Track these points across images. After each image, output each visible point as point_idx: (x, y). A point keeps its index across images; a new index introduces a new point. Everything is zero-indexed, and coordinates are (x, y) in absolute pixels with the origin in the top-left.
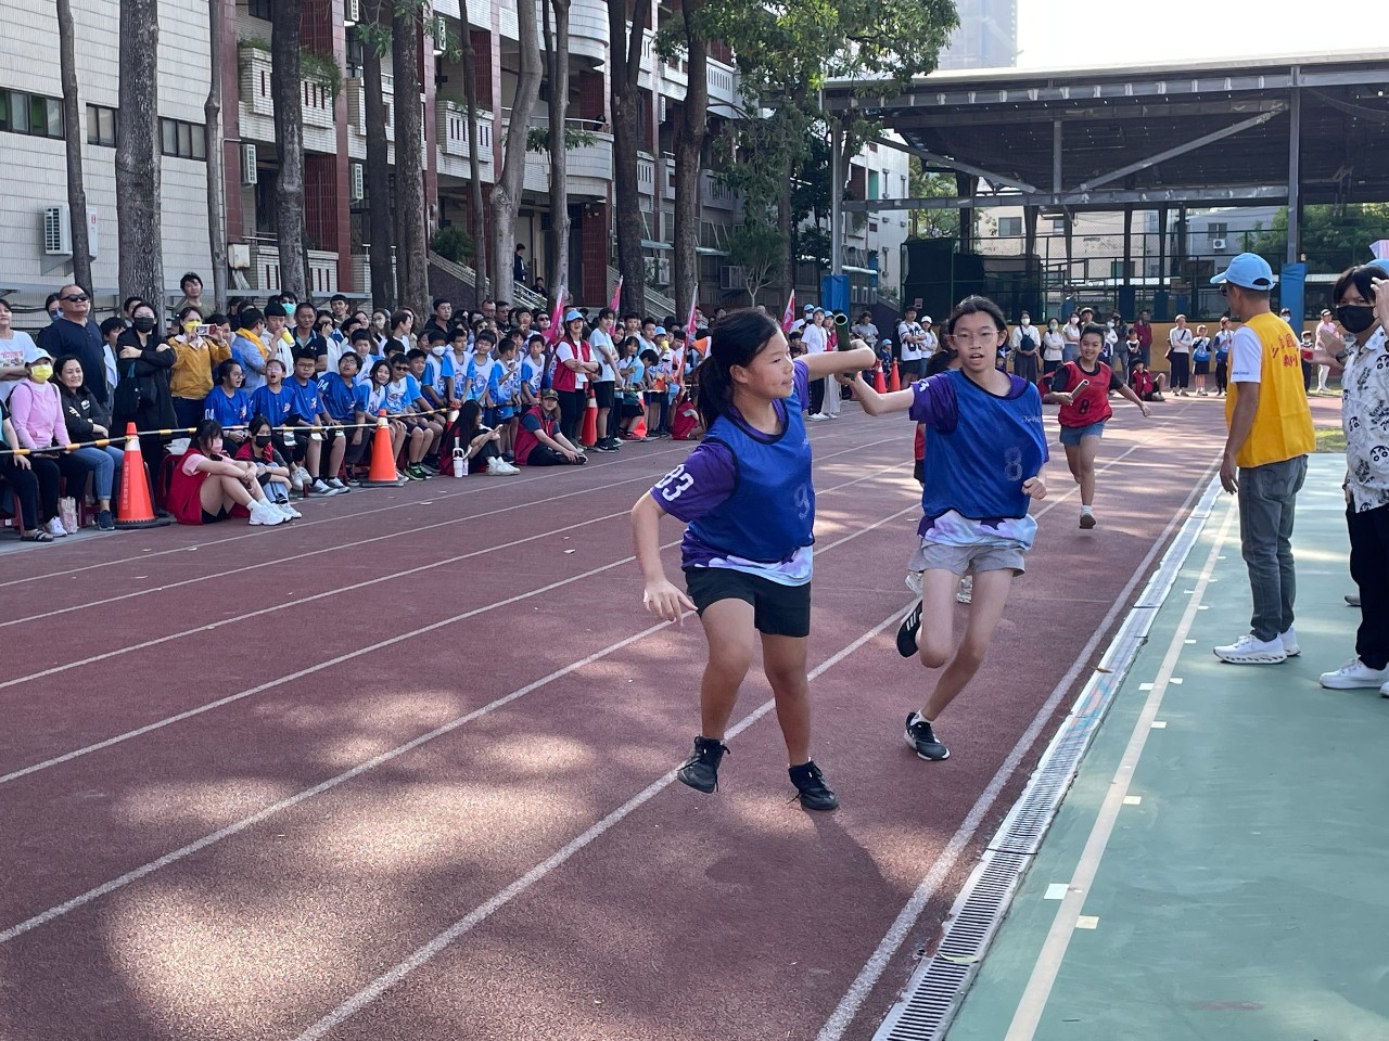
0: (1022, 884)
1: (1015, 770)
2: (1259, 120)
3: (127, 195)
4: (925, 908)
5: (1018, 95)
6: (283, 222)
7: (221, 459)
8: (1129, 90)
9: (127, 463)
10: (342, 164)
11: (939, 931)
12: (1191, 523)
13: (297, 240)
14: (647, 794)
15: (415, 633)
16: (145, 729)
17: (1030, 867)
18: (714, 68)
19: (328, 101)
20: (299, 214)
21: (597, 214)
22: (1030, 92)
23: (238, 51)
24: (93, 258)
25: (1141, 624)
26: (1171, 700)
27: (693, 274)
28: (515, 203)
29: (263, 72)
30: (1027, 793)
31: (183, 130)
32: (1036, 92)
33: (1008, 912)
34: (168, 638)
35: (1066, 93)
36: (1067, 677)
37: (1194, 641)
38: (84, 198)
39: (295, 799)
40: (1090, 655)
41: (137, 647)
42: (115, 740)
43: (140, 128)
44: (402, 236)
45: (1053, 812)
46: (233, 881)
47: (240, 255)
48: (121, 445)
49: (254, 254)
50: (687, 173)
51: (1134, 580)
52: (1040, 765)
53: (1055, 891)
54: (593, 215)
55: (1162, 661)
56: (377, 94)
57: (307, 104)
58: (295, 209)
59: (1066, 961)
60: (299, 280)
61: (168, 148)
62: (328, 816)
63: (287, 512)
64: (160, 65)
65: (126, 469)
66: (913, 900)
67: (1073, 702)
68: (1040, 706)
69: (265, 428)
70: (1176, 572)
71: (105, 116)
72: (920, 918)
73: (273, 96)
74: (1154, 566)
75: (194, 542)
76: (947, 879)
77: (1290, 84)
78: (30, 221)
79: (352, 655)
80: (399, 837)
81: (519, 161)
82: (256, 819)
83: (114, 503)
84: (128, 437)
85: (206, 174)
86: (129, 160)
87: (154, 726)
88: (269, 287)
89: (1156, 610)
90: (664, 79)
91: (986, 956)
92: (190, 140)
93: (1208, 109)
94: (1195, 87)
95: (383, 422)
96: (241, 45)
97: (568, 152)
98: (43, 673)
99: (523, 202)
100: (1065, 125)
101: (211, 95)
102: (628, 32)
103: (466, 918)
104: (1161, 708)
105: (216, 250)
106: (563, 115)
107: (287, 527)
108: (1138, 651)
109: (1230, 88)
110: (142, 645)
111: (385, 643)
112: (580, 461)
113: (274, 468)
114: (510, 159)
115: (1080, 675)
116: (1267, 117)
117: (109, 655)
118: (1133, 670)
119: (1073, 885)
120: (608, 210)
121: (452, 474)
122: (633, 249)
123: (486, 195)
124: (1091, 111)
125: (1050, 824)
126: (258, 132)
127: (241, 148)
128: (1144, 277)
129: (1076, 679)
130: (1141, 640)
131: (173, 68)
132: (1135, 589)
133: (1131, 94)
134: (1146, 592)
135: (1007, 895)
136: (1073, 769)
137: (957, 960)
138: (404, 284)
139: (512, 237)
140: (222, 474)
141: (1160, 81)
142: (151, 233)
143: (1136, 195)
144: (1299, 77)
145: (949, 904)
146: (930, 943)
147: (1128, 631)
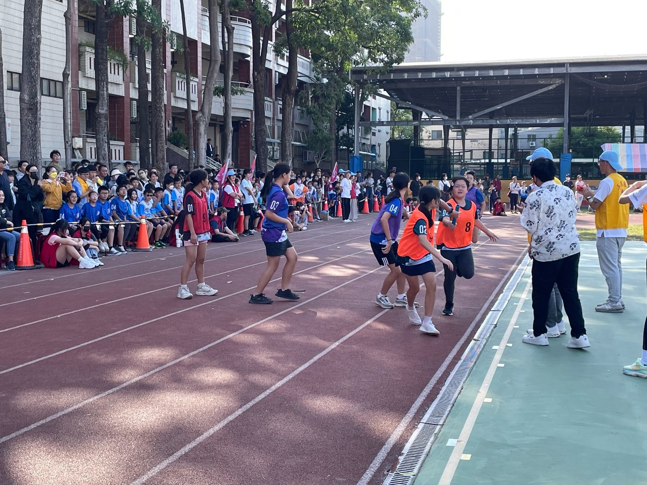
0: (436, 439)
1: (434, 386)
2: (551, 88)
3: (25, 114)
4: (391, 450)
5: (440, 74)
6: (98, 127)
7: (66, 237)
8: (491, 73)
9: (22, 239)
10: (127, 101)
11: (397, 460)
12: (518, 272)
13: (105, 136)
14: (262, 396)
16: (26, 364)
17: (440, 431)
18: (301, 60)
19: (121, 72)
20: (106, 124)
21: (246, 126)
22: (446, 73)
23: (79, 48)
24: (8, 143)
25: (494, 318)
26: (507, 352)
27: (290, 154)
28: (207, 120)
29: (90, 58)
30: (439, 396)
31: (52, 84)
32: (449, 73)
33: (429, 452)
35: (462, 74)
36: (458, 343)
37: (518, 327)
38: (5, 115)
39: (96, 398)
40: (470, 333)
41: (24, 325)
43: (32, 82)
44: (154, 135)
45: (451, 406)
46: (65, 436)
47: (78, 142)
48: (19, 231)
49: (84, 142)
50: (287, 107)
51: (491, 298)
52: (446, 383)
54: (244, 126)
55: (503, 335)
56: (144, 68)
57: (111, 73)
58: (103, 121)
59: (456, 475)
60: (105, 155)
61: (45, 92)
62: (111, 406)
63: (98, 262)
64: (42, 54)
65: (21, 242)
66: (386, 446)
67: (462, 354)
68: (446, 356)
69: (88, 222)
70: (510, 294)
71: (16, 77)
72: (389, 454)
73: (95, 69)
74: (501, 292)
75: (53, 276)
76: (401, 437)
77: (565, 71)
80: (145, 415)
81: (209, 101)
82: (77, 407)
83: (15, 258)
84: (22, 227)
85: (62, 104)
86: (26, 97)
88: (91, 158)
89: (501, 312)
90: (277, 64)
91: (418, 472)
92: (55, 88)
93: (527, 82)
94: (521, 72)
95: (144, 221)
96: (80, 45)
97: (232, 97)
99: (211, 119)
100: (462, 88)
101: (65, 68)
102: (261, 42)
103: (175, 454)
104: (502, 357)
105: (67, 140)
106: (230, 80)
107: (97, 270)
108: (492, 331)
109: (537, 73)
112: (236, 240)
113: (91, 242)
114: (205, 100)
115: (465, 342)
116: (554, 86)
118: (490, 339)
119: (459, 439)
120: (251, 124)
121: (176, 246)
122: (262, 143)
123: (194, 116)
124: (474, 82)
125: (450, 411)
126: (87, 85)
127: (79, 93)
128: (498, 159)
129: (463, 344)
130: (494, 326)
131: (47, 55)
132: (491, 302)
133: (492, 75)
134: (496, 304)
135: (429, 444)
136: (461, 386)
137: (405, 474)
138: (155, 157)
139: (206, 136)
140: (67, 244)
141: (505, 69)
142: (36, 131)
143: (495, 120)
144: (569, 69)
145: (402, 448)
146: (393, 466)
147: (488, 322)
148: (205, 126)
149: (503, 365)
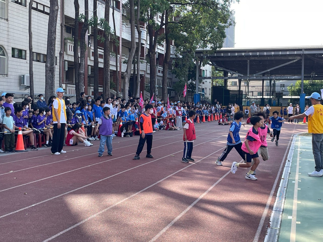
0: (282, 216)
2: (295, 61)
3: (48, 73)
4: (265, 219)
5: (240, 54)
6: (80, 79)
8: (265, 54)
10: (86, 66)
11: (269, 223)
15: (133, 168)
17: (282, 213)
20: (84, 78)
21: (142, 79)
22: (242, 53)
25: (288, 170)
26: (300, 185)
28: (129, 76)
29: (70, 45)
30: (276, 201)
32: (244, 53)
33: (281, 221)
34: (81, 168)
35: (251, 54)
36: (276, 180)
37: (301, 174)
38: (33, 73)
40: (279, 176)
42: (83, 187)
43: (51, 58)
45: (284, 204)
47: (64, 86)
49: (66, 86)
50: (165, 71)
51: (283, 161)
52: (277, 196)
53: (290, 217)
55: (295, 177)
59: (297, 229)
66: (262, 218)
67: (279, 185)
68: (273, 185)
70: (291, 160)
72: (265, 221)
73: (74, 51)
74: (286, 159)
75: (73, 149)
76: (267, 215)
77: (302, 53)
78: (17, 78)
79: (122, 172)
81: (130, 67)
86: (49, 65)
87: (90, 184)
88: (69, 94)
89: (290, 168)
90: (157, 48)
91: (280, 228)
93: (283, 58)
94: (280, 53)
96: (65, 39)
98: (60, 174)
99: (131, 77)
100: (250, 61)
102: (153, 39)
104: (298, 186)
105: (61, 85)
108: (289, 175)
109: (288, 54)
110: (77, 169)
111: (128, 170)
114: (128, 67)
116: (297, 60)
117: (71, 171)
118: (290, 179)
119: (293, 216)
120: (144, 78)
123: (122, 75)
124: (256, 58)
126: (68, 58)
127: (64, 62)
129: (278, 180)
130: (289, 173)
132: (284, 163)
133: (266, 54)
134: (286, 164)
135: (280, 217)
136: (284, 196)
137: (275, 229)
139: (128, 84)
141: (272, 51)
142: (53, 81)
143: (267, 77)
144: (304, 52)
145: (269, 219)
146: (268, 225)
147: (285, 172)
148: (128, 79)
149: (300, 189)
